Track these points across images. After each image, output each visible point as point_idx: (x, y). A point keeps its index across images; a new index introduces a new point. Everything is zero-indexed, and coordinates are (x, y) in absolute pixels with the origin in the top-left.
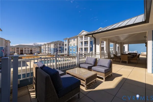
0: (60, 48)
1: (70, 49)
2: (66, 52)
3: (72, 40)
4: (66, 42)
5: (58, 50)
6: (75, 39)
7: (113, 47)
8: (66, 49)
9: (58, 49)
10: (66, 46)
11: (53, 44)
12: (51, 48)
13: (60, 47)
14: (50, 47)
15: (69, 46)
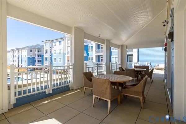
0: (41, 57)
1: (53, 58)
2: (46, 64)
3: (57, 43)
4: (47, 47)
5: (37, 61)
6: (61, 41)
7: (117, 56)
8: (46, 59)
9: (37, 59)
10: (46, 54)
11: (27, 50)
12: (23, 57)
13: (41, 55)
14: (22, 55)
15: (52, 54)
